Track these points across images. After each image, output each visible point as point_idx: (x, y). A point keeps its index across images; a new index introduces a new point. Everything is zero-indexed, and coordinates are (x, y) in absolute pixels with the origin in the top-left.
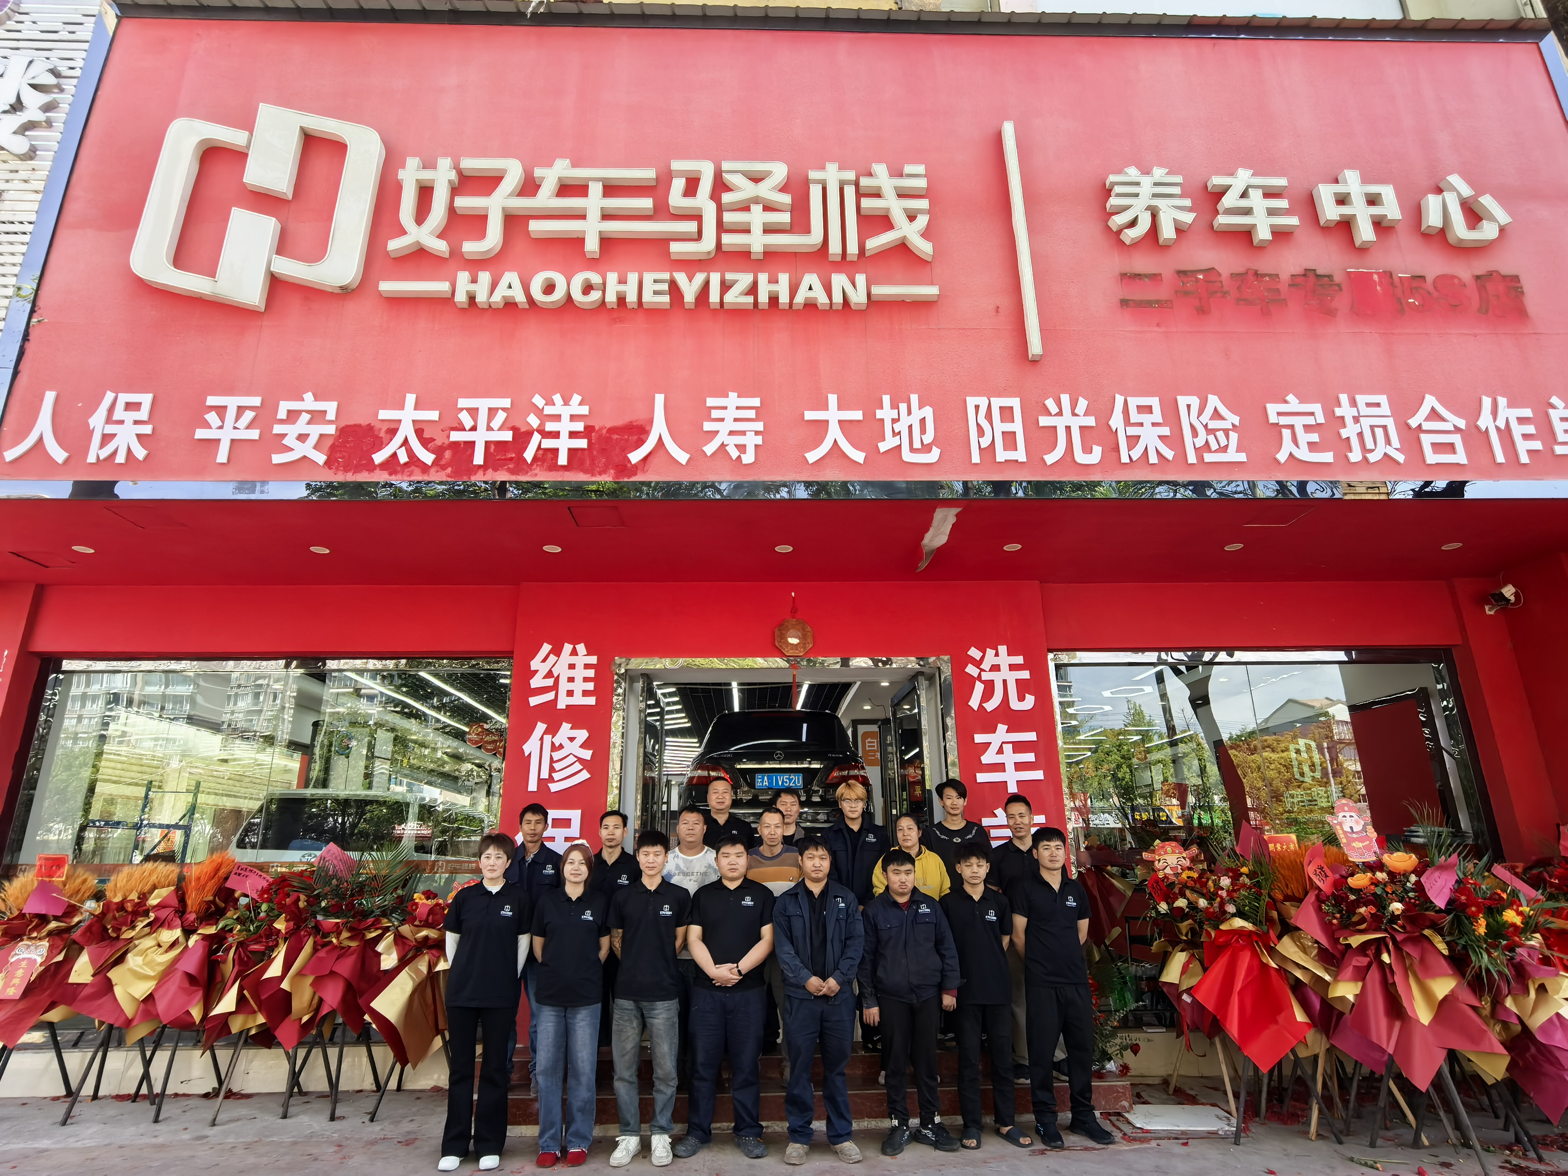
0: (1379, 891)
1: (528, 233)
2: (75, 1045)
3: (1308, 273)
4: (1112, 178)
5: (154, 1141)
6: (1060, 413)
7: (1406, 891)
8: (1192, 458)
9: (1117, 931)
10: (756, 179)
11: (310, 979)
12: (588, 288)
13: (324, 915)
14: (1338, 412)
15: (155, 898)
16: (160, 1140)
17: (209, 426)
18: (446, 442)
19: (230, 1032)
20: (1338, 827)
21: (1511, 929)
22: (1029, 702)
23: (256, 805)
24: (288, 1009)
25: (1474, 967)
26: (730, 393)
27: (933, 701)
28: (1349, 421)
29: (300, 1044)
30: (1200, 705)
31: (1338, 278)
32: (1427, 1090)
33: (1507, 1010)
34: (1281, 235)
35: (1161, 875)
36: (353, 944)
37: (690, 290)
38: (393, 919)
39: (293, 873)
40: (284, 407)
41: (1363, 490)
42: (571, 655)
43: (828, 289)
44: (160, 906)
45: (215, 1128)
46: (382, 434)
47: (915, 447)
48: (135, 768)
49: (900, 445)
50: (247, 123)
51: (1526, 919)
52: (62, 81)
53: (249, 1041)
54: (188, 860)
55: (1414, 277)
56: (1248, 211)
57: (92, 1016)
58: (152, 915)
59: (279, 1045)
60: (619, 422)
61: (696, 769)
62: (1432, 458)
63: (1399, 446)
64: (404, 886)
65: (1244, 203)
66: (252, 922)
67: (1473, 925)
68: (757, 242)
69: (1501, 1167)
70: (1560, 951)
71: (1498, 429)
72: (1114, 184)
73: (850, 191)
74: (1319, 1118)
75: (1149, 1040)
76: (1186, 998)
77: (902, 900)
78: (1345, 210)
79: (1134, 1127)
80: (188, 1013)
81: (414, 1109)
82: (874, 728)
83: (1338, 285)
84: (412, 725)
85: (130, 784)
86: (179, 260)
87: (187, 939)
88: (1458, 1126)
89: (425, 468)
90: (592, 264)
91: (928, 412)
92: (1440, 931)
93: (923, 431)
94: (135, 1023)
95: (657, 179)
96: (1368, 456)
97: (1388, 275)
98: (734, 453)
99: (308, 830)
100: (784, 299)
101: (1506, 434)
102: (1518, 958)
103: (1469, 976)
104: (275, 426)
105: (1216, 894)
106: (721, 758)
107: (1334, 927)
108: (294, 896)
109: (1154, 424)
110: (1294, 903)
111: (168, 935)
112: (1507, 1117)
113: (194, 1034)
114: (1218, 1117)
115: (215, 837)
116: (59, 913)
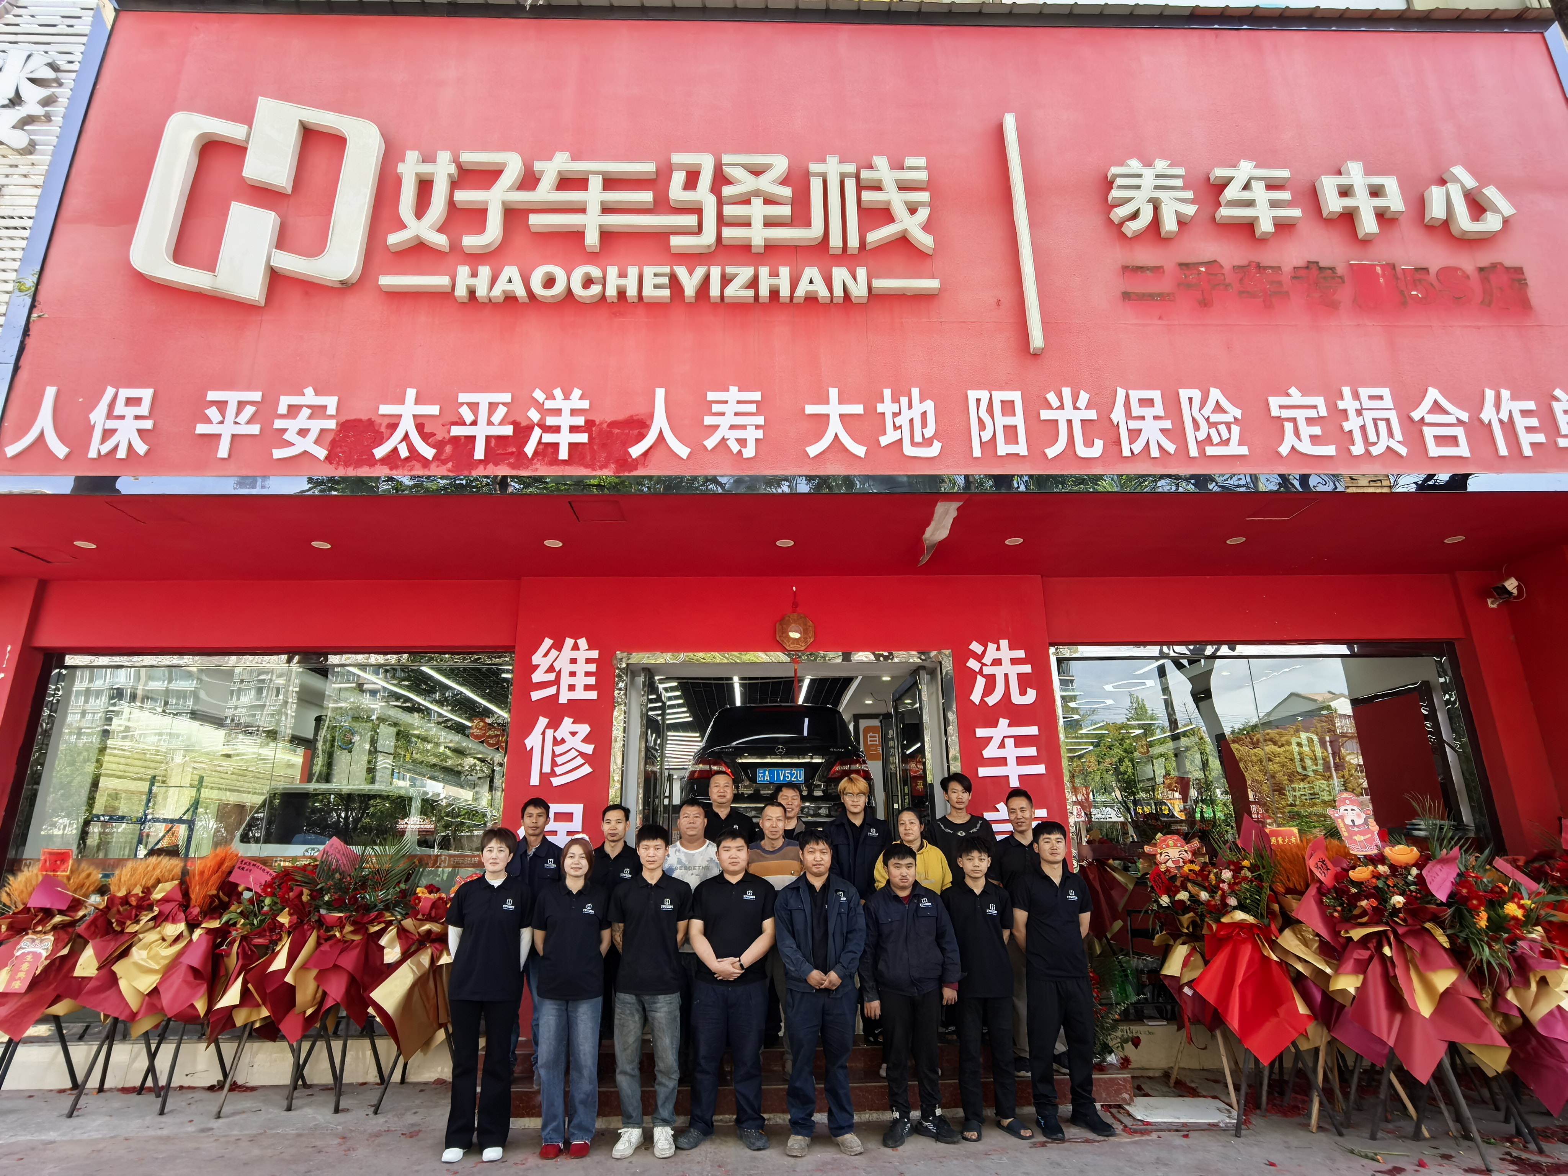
0: (1380, 884)
1: (528, 227)
2: (81, 1038)
3: (1311, 265)
4: (1114, 170)
5: (159, 1132)
6: (1061, 407)
7: (1408, 884)
8: (1194, 452)
9: (1118, 924)
10: (757, 172)
11: (314, 973)
12: (588, 282)
13: (328, 909)
14: (1341, 405)
15: (159, 892)
16: (165, 1132)
17: (209, 421)
18: (447, 437)
19: (234, 1025)
20: (1340, 821)
21: (1512, 922)
22: (1031, 696)
23: (259, 800)
24: (292, 1003)
25: (1475, 960)
26: (731, 388)
27: (934, 695)
28: (1352, 414)
29: (304, 1037)
30: (1202, 699)
31: (1341, 270)
32: (1428, 1082)
33: (1507, 1002)
34: (1283, 227)
35: (1163, 868)
36: (357, 938)
37: (690, 284)
38: (396, 913)
39: (296, 867)
40: (285, 402)
41: (1366, 483)
42: (572, 649)
43: (829, 283)
44: (165, 900)
45: (220, 1120)
46: (383, 429)
47: (916, 440)
48: (139, 763)
49: (901, 439)
50: (247, 117)
51: (1528, 912)
52: (60, 75)
53: (254, 1034)
54: (192, 854)
55: (1417, 269)
56: (1250, 204)
57: (98, 1010)
58: (156, 910)
59: (283, 1038)
60: (620, 416)
61: (697, 763)
62: (1434, 451)
63: (1401, 439)
64: (407, 881)
65: (1246, 195)
66: (255, 916)
67: (1474, 918)
68: (758, 236)
69: (1501, 1159)
70: (1561, 944)
71: (1501, 421)
72: (1116, 176)
73: (850, 185)
74: (1320, 1111)
75: (1150, 1033)
76: (1186, 990)
77: (903, 894)
78: (1348, 202)
79: (1134, 1119)
80: (192, 1006)
81: (418, 1102)
82: (876, 723)
83: (1340, 277)
84: (415, 719)
85: (135, 779)
86: (179, 254)
87: (191, 932)
88: (1458, 1118)
89: (425, 462)
90: (592, 257)
91: (929, 406)
92: (1441, 925)
93: (924, 424)
94: (139, 1016)
95: (658, 172)
96: (1371, 449)
97: (1391, 267)
98: (735, 447)
99: (312, 825)
100: (785, 292)
101: (1509, 426)
102: (1519, 951)
103: (1470, 968)
104: (276, 421)
105: (1217, 887)
106: (721, 752)
107: (1335, 920)
108: (297, 890)
109: (1156, 418)
110: (1295, 896)
111: (172, 929)
112: (1508, 1109)
113: (199, 1027)
114: (1218, 1109)
115: (219, 831)
116: (64, 908)
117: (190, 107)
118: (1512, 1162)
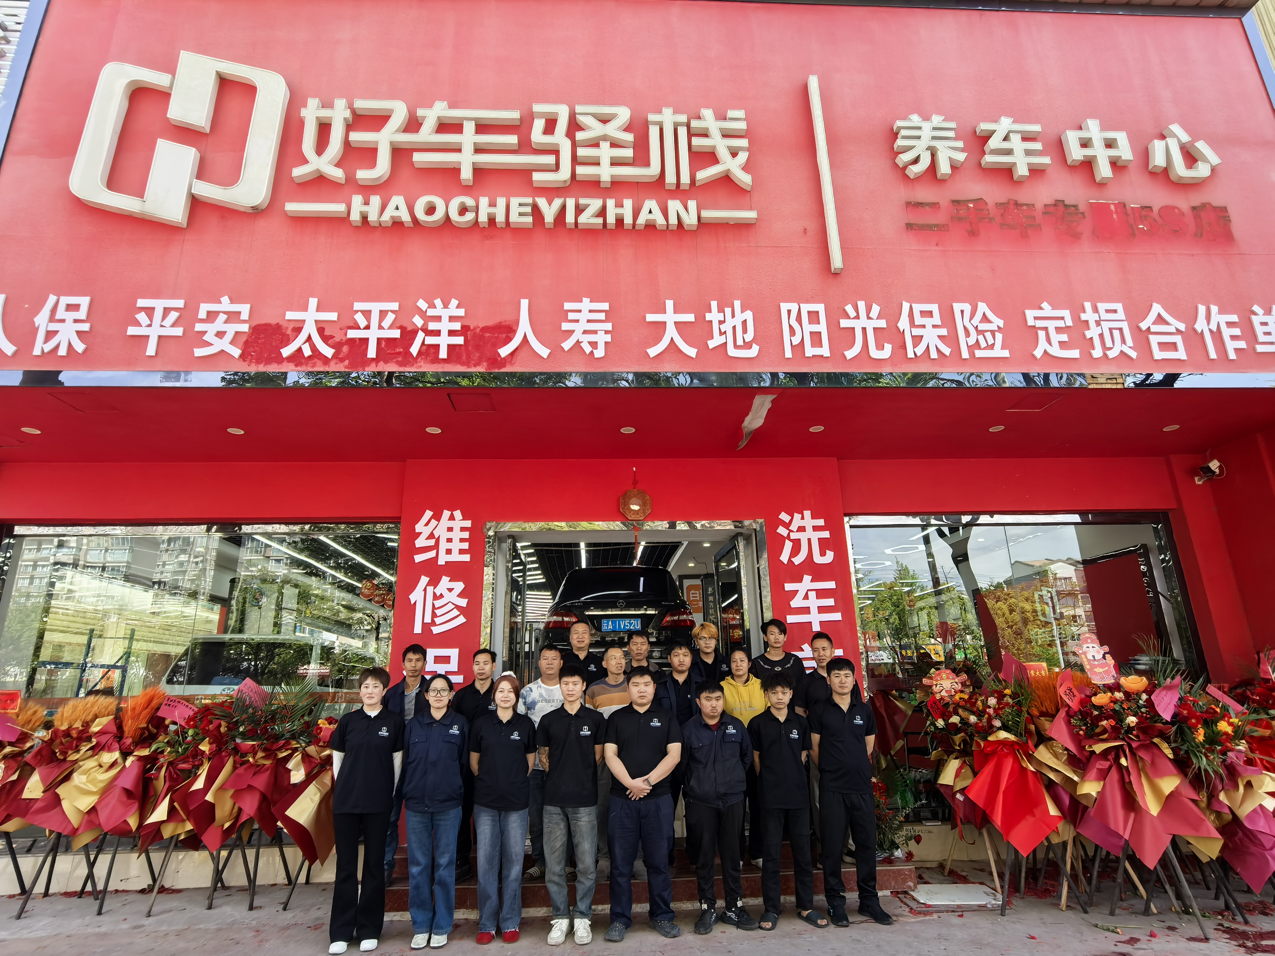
0: (1117, 707)
1: (412, 163)
2: (29, 851)
3: (1058, 203)
4: (899, 123)
5: (97, 930)
6: (857, 317)
7: (1139, 707)
8: (965, 354)
9: (900, 744)
10: (605, 120)
11: (231, 792)
12: (463, 210)
13: (242, 739)
14: (1084, 317)
15: (96, 726)
16: (103, 930)
17: (138, 324)
18: (344, 339)
19: (162, 838)
20: (1083, 656)
21: (1224, 737)
22: (829, 557)
23: (181, 650)
24: (213, 819)
25: (1195, 768)
26: (584, 299)
27: (750, 557)
28: (1092, 324)
29: (223, 847)
30: (961, 561)
31: (1082, 207)
32: (1155, 867)
33: (1220, 802)
34: (1036, 172)
35: (938, 697)
36: (268, 762)
37: (549, 213)
38: (301, 742)
39: (215, 704)
40: (204, 309)
41: (1103, 380)
42: (449, 519)
43: (665, 213)
44: (101, 733)
45: (150, 918)
46: (289, 332)
47: (738, 344)
48: (78, 619)
49: (726, 343)
50: (171, 68)
51: (1236, 728)
52: (8, 34)
53: (179, 845)
54: (125, 693)
55: (1143, 208)
56: (1009, 152)
57: (44, 826)
58: (94, 741)
59: (205, 847)
60: (490, 323)
61: (552, 615)
62: (1158, 355)
63: (1132, 345)
64: (310, 714)
65: (1006, 145)
66: (180, 745)
67: (1193, 733)
68: (606, 173)
69: (1215, 929)
70: (1261, 754)
71: (1211, 331)
72: (900, 128)
73: (683, 132)
74: (1068, 892)
75: (929, 832)
76: (958, 796)
77: (712, 722)
78: (1088, 152)
79: (918, 902)
80: (125, 822)
81: (321, 899)
82: (698, 582)
83: (1082, 213)
84: (313, 581)
85: (76, 633)
86: (112, 183)
87: (125, 760)
88: (1179, 896)
89: (326, 360)
90: (467, 190)
91: (749, 315)
92: (1167, 740)
93: (745, 331)
94: (80, 832)
95: (521, 119)
96: (1108, 352)
97: (1122, 206)
98: (588, 349)
99: (226, 671)
100: (628, 220)
101: (1217, 335)
102: (1229, 761)
103: (1190, 775)
104: (197, 325)
105: (984, 711)
106: (572, 606)
107: (1081, 738)
108: (216, 722)
109: (934, 326)
110: (1047, 718)
111: (108, 757)
112: (1218, 888)
113: (131, 840)
114: (985, 893)
115: (148, 677)
116: (13, 740)
117: (122, 58)
118: (1224, 932)
